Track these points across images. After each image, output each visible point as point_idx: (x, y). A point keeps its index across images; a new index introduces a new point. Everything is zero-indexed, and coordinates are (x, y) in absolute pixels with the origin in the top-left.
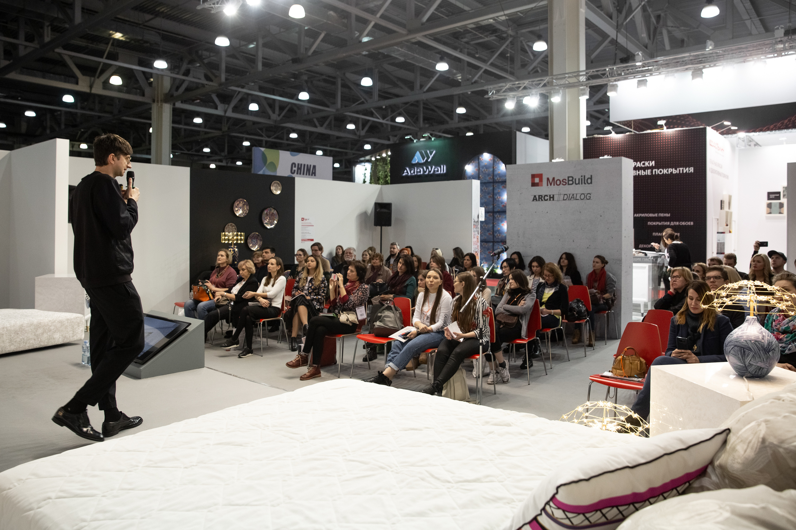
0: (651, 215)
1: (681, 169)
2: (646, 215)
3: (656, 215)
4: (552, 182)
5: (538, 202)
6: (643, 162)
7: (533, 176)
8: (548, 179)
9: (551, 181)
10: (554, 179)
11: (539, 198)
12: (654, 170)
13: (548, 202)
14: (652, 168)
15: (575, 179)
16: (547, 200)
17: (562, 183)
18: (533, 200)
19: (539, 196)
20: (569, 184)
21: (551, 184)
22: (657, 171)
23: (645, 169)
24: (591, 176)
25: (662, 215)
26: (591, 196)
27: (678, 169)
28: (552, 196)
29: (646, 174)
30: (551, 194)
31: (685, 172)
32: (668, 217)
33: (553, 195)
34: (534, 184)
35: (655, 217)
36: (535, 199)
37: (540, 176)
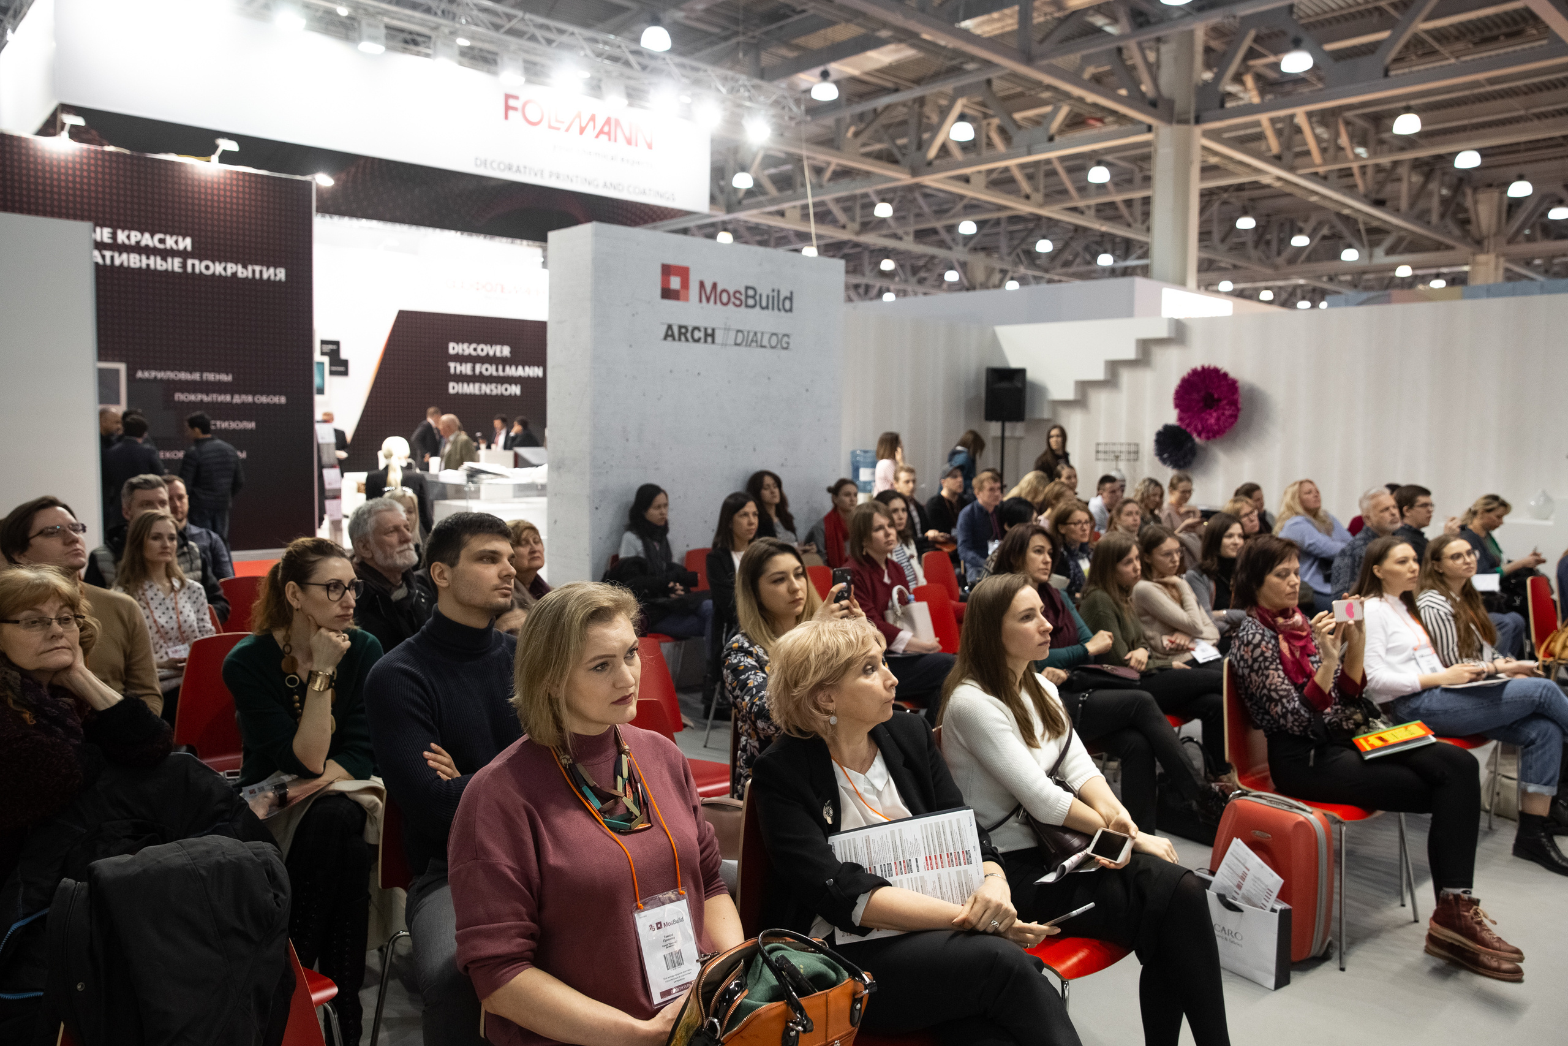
0: (183, 376)
1: (257, 268)
2: (170, 375)
3: (196, 376)
4: (712, 293)
5: (676, 344)
6: (161, 236)
7: (667, 270)
8: (702, 285)
9: (708, 291)
10: (715, 286)
11: (680, 333)
12: (190, 262)
13: (701, 346)
14: (184, 255)
15: (761, 296)
16: (698, 341)
17: (733, 299)
18: (665, 338)
19: (680, 327)
20: (747, 306)
21: (708, 300)
22: (198, 266)
23: (165, 254)
24: (792, 293)
25: (211, 377)
26: (791, 341)
27: (250, 268)
28: (710, 331)
29: (170, 268)
30: (710, 325)
31: (265, 276)
32: (226, 384)
33: (713, 330)
34: (667, 293)
35: (194, 382)
36: (669, 334)
37: (683, 273)
